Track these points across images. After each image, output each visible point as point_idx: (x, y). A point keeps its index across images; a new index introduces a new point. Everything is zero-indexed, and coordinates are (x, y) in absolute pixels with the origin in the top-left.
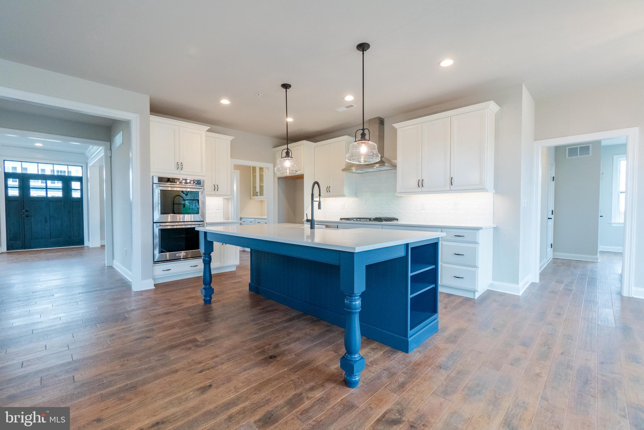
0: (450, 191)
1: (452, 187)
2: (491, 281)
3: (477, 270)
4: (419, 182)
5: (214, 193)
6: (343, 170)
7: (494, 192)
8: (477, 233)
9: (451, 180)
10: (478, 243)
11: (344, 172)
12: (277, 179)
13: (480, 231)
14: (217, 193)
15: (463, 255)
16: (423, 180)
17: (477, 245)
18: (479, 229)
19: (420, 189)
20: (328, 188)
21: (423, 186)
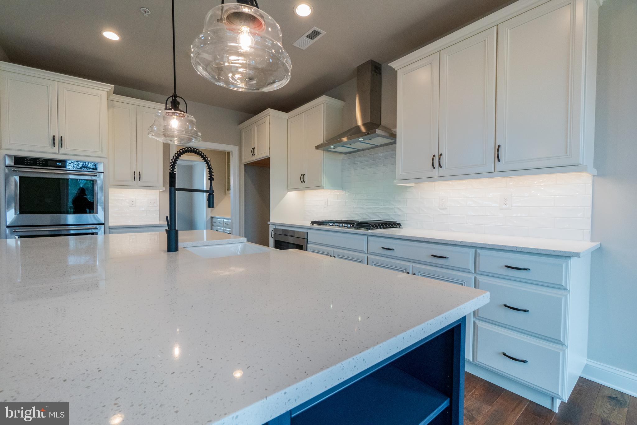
0: (494, 173)
1: (500, 167)
2: (585, 361)
3: (564, 351)
4: (433, 160)
5: (134, 183)
6: (318, 147)
7: (595, 172)
8: (564, 265)
9: (498, 150)
10: (565, 289)
11: (320, 152)
12: (243, 167)
13: (573, 260)
14: (140, 183)
15: (525, 311)
16: (441, 155)
17: (562, 292)
18: (570, 257)
19: (435, 172)
20: (302, 176)
21: (441, 167)
